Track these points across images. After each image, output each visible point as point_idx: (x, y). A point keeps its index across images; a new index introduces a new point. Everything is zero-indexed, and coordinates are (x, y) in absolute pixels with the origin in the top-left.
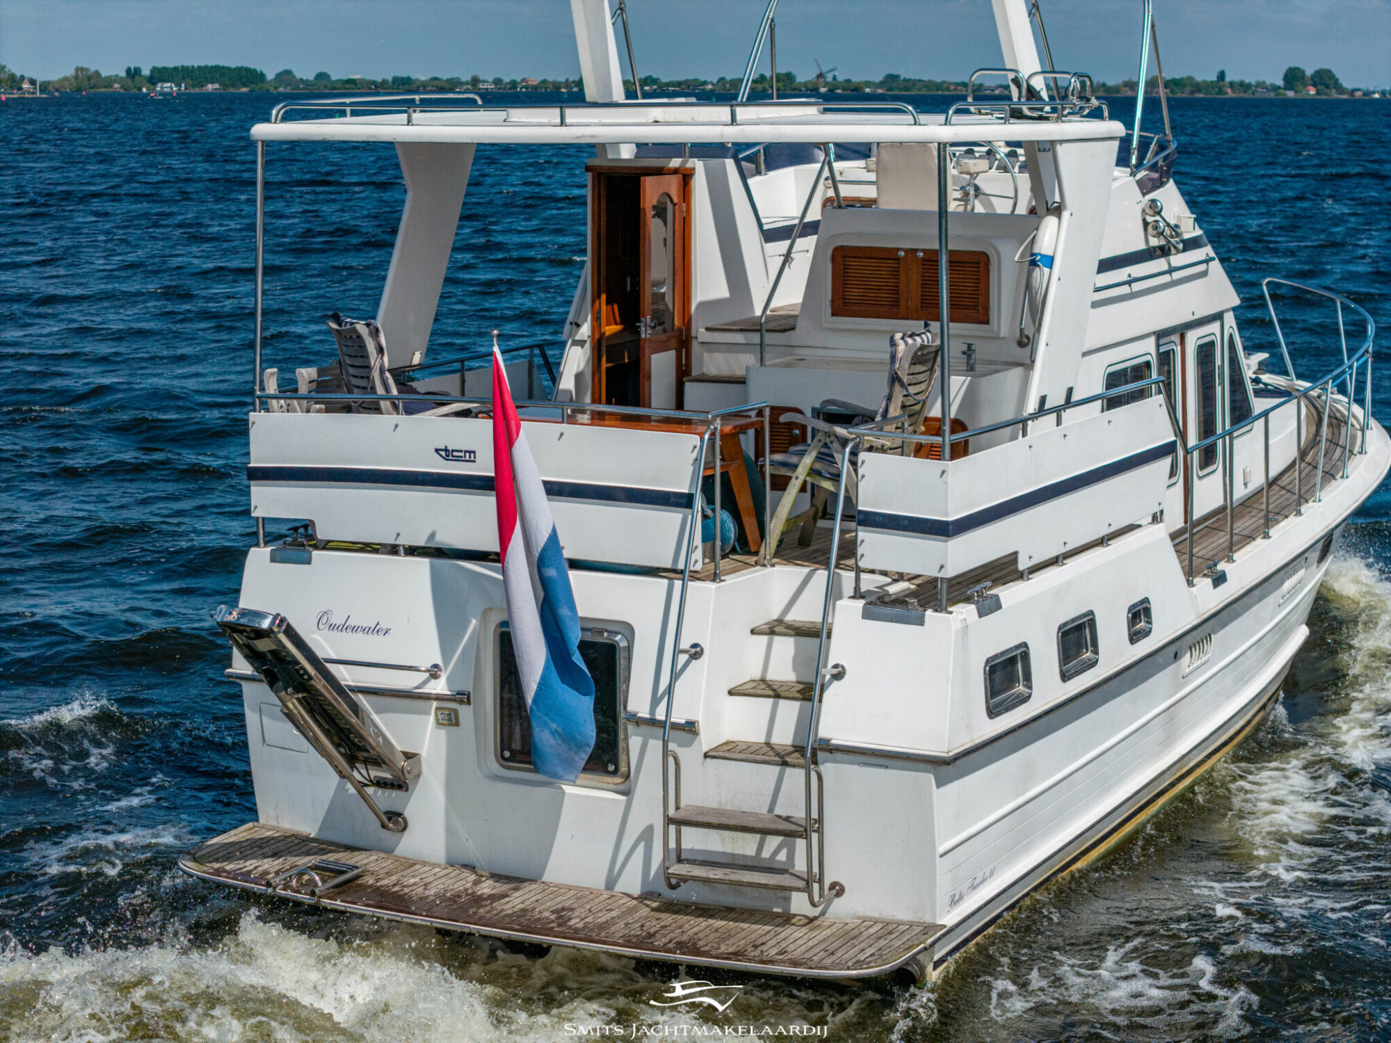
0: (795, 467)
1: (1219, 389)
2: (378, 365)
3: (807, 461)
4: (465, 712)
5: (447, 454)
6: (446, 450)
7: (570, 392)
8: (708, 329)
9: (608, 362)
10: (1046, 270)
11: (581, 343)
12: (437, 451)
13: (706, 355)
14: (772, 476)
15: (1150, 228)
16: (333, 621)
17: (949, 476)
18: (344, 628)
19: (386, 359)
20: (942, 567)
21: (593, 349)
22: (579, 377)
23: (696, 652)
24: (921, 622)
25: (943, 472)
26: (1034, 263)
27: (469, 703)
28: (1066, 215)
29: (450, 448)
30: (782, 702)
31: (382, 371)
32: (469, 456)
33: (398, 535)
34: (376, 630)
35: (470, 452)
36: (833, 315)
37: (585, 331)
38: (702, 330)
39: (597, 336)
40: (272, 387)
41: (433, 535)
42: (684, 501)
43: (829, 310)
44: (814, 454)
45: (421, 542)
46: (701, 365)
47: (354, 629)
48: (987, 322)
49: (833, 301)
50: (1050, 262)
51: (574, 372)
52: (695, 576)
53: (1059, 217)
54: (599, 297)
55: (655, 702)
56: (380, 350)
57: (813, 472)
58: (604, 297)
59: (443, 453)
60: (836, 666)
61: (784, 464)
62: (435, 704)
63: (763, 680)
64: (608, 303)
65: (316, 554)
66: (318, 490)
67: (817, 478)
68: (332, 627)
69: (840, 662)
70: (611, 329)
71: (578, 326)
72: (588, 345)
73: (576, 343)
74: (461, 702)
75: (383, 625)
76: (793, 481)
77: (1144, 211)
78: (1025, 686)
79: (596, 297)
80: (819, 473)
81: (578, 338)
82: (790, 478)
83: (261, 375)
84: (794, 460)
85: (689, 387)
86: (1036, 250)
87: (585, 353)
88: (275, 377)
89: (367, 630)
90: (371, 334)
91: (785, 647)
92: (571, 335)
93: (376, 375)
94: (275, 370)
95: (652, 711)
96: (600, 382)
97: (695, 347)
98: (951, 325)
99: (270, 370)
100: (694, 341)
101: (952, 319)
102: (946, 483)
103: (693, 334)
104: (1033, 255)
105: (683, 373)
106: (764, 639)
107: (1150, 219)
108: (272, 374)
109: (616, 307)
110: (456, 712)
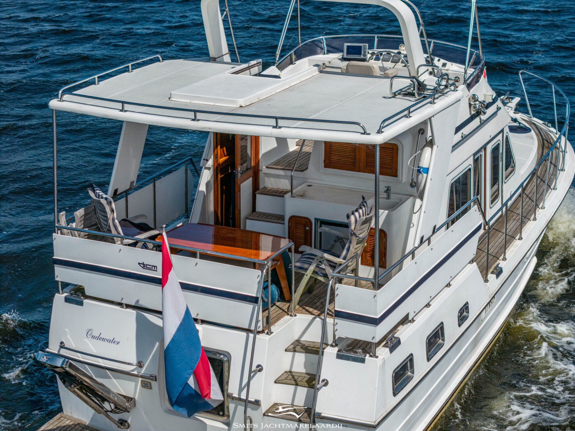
0: (306, 270)
1: (500, 163)
2: (111, 217)
3: (312, 268)
4: (154, 384)
5: (144, 266)
6: (143, 264)
7: (204, 192)
8: (267, 167)
9: (221, 175)
10: (425, 175)
11: (209, 169)
12: (139, 264)
13: (266, 178)
14: (295, 272)
15: (472, 107)
16: (94, 334)
17: (378, 298)
18: (98, 338)
19: (115, 214)
20: (373, 338)
21: (214, 171)
22: (208, 184)
23: (260, 368)
24: (363, 361)
25: (375, 296)
26: (419, 171)
27: (156, 380)
28: (435, 147)
29: (145, 263)
30: (299, 387)
31: (113, 220)
32: (154, 268)
33: (122, 299)
34: (113, 341)
35: (155, 266)
36: (325, 167)
37: (210, 163)
38: (264, 167)
39: (216, 165)
40: (63, 222)
41: (138, 301)
42: (254, 300)
43: (323, 165)
44: (315, 265)
45: (133, 303)
46: (264, 182)
47: (103, 340)
48: (396, 176)
49: (325, 161)
50: (427, 170)
51: (206, 182)
52: (259, 332)
53: (432, 148)
54: (217, 147)
55: (241, 390)
56: (112, 211)
57: (314, 272)
58: (219, 147)
59: (142, 265)
60: (323, 380)
61: (301, 268)
62: (140, 379)
63: (290, 372)
64: (221, 148)
65: (86, 301)
66: (85, 273)
67: (316, 275)
68: (93, 337)
69: (325, 378)
70: (222, 160)
71: (207, 160)
72: (212, 169)
73: (206, 168)
74: (152, 380)
75: (117, 340)
76: (305, 276)
77: (469, 99)
78: (410, 372)
79: (215, 147)
80: (317, 273)
81: (207, 166)
82: (304, 274)
83: (58, 215)
84: (306, 266)
85: (258, 196)
86: (420, 165)
87: (210, 173)
88: (64, 216)
89: (109, 341)
90: (108, 203)
91: (301, 358)
92: (204, 164)
93: (110, 222)
94: (64, 212)
95: (239, 394)
96: (217, 185)
97: (261, 174)
98: (380, 176)
99: (61, 213)
100: (260, 172)
101: (381, 173)
102: (376, 301)
103: (260, 168)
104: (419, 167)
105: (256, 187)
106: (291, 354)
107: (472, 103)
108: (63, 215)
109: (225, 148)
110: (150, 384)
